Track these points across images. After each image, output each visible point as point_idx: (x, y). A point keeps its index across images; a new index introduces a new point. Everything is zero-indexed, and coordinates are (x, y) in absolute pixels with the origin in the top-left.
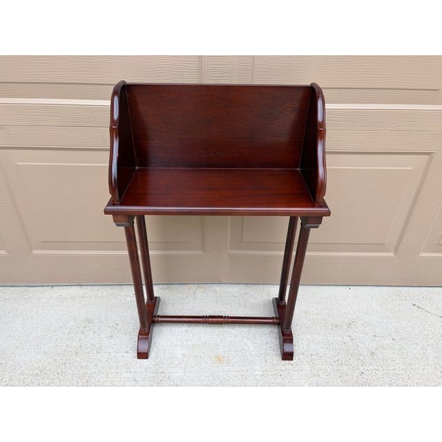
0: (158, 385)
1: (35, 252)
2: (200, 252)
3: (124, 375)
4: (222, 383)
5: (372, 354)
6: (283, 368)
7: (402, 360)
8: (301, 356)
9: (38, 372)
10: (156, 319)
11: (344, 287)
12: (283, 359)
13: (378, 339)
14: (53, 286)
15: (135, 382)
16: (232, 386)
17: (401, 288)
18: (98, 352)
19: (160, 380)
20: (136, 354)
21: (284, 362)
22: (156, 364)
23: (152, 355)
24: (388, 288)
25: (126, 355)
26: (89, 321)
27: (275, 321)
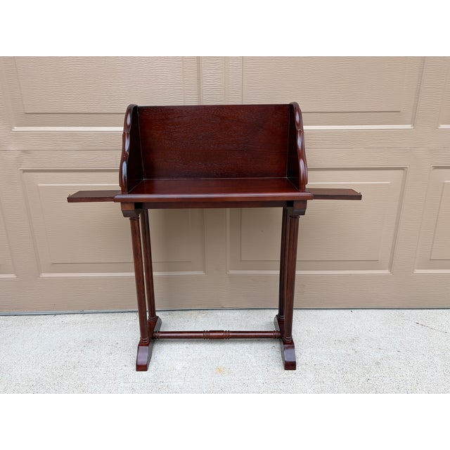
0: (157, 392)
1: (44, 275)
2: (201, 273)
3: (122, 384)
4: (223, 391)
5: (378, 363)
6: (285, 376)
7: (408, 368)
8: (304, 367)
9: (34, 383)
10: (156, 334)
11: (346, 310)
12: (286, 369)
13: (381, 351)
14: (55, 315)
15: (133, 391)
16: (233, 393)
17: (403, 310)
18: (96, 366)
19: (158, 388)
20: (135, 367)
21: (286, 371)
22: (155, 375)
23: (151, 367)
24: (390, 310)
25: (125, 368)
26: (90, 341)
27: (277, 334)
